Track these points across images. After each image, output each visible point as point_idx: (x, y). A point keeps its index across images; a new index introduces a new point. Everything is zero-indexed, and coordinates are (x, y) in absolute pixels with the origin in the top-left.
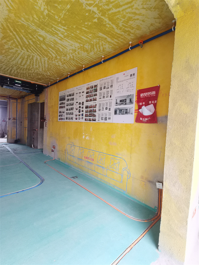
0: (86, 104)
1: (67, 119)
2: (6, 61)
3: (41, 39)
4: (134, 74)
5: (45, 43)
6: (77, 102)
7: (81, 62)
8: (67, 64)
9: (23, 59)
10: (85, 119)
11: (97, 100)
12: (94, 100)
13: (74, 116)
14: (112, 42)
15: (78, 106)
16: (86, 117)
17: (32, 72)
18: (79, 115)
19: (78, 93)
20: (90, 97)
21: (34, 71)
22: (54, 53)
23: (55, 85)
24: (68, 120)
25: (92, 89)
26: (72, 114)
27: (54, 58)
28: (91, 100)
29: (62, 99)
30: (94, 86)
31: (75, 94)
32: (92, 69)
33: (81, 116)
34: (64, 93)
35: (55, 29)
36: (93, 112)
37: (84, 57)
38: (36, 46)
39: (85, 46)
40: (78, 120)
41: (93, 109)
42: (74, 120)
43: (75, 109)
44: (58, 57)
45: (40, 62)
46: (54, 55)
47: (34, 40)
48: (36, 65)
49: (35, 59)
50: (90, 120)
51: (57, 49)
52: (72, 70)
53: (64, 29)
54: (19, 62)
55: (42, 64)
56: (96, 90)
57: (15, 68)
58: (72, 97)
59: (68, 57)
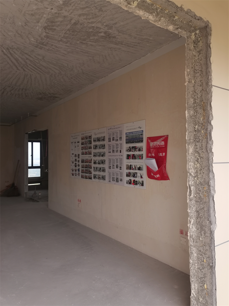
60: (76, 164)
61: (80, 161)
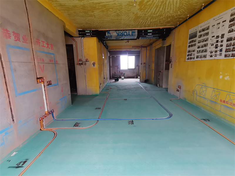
0: (228, 36)
1: (197, 57)
6: (214, 36)
10: (226, 56)
13: (208, 54)
15: (215, 40)
16: (228, 52)
17: (163, 17)
18: (216, 52)
19: (216, 25)
21: (165, 15)
23: (185, 24)
24: (199, 59)
26: (206, 51)
29: (193, 36)
31: (211, 27)
34: (196, 30)
40: (213, 58)
42: (208, 58)
43: (209, 46)
45: (172, 4)
48: (168, 9)
49: (167, 3)
50: (233, 56)
54: (153, 12)
55: (174, 6)
57: (149, 19)
58: (206, 32)
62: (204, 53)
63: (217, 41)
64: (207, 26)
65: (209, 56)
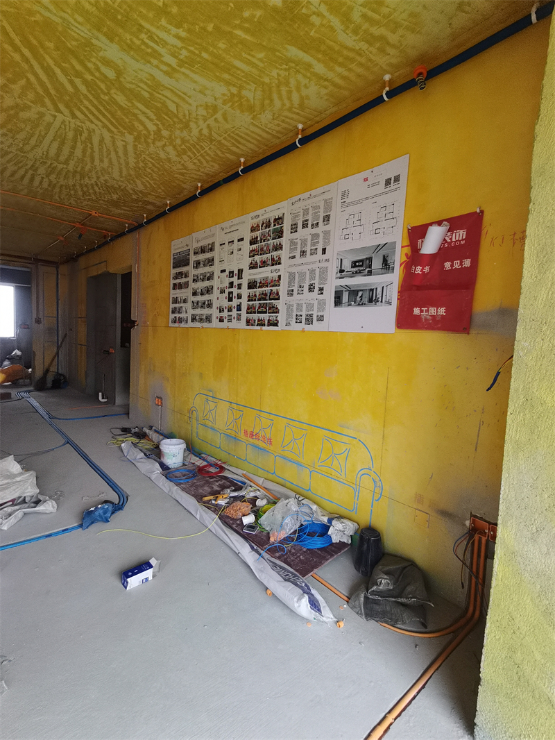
0: (248, 275)
1: (193, 319)
2: (13, 149)
3: (111, 74)
4: (397, 179)
5: (122, 89)
6: (224, 271)
7: (234, 145)
8: (192, 156)
9: (63, 143)
10: (248, 322)
11: (282, 261)
12: (274, 263)
13: (215, 313)
14: (330, 75)
15: (228, 280)
16: (251, 313)
17: (93, 181)
18: (230, 310)
19: (227, 243)
20: (261, 255)
21: (98, 178)
22: (151, 120)
23: (161, 222)
24: (197, 324)
25: (268, 229)
26: (210, 306)
27: (152, 137)
28: (264, 264)
29: (181, 261)
30: (272, 221)
31: (217, 246)
32: (268, 167)
33: (234, 313)
34: (187, 245)
35: (151, 38)
36: (270, 299)
37: (243, 129)
38: (98, 98)
39: (244, 93)
40: (225, 324)
41: (271, 290)
42: (215, 322)
43: (216, 292)
44: (165, 133)
45: (112, 149)
46: (152, 128)
47: (89, 77)
48: (101, 161)
49: (96, 140)
50: (261, 323)
51: (159, 105)
52: (207, 174)
53: (178, 37)
54: (53, 152)
55: (118, 157)
56: (279, 234)
57: (42, 171)
58: (208, 255)
59: (195, 132)
60: (230, 293)
61: (245, 286)
62: (207, 309)
63: (231, 285)
64: (210, 241)
65: (217, 318)
